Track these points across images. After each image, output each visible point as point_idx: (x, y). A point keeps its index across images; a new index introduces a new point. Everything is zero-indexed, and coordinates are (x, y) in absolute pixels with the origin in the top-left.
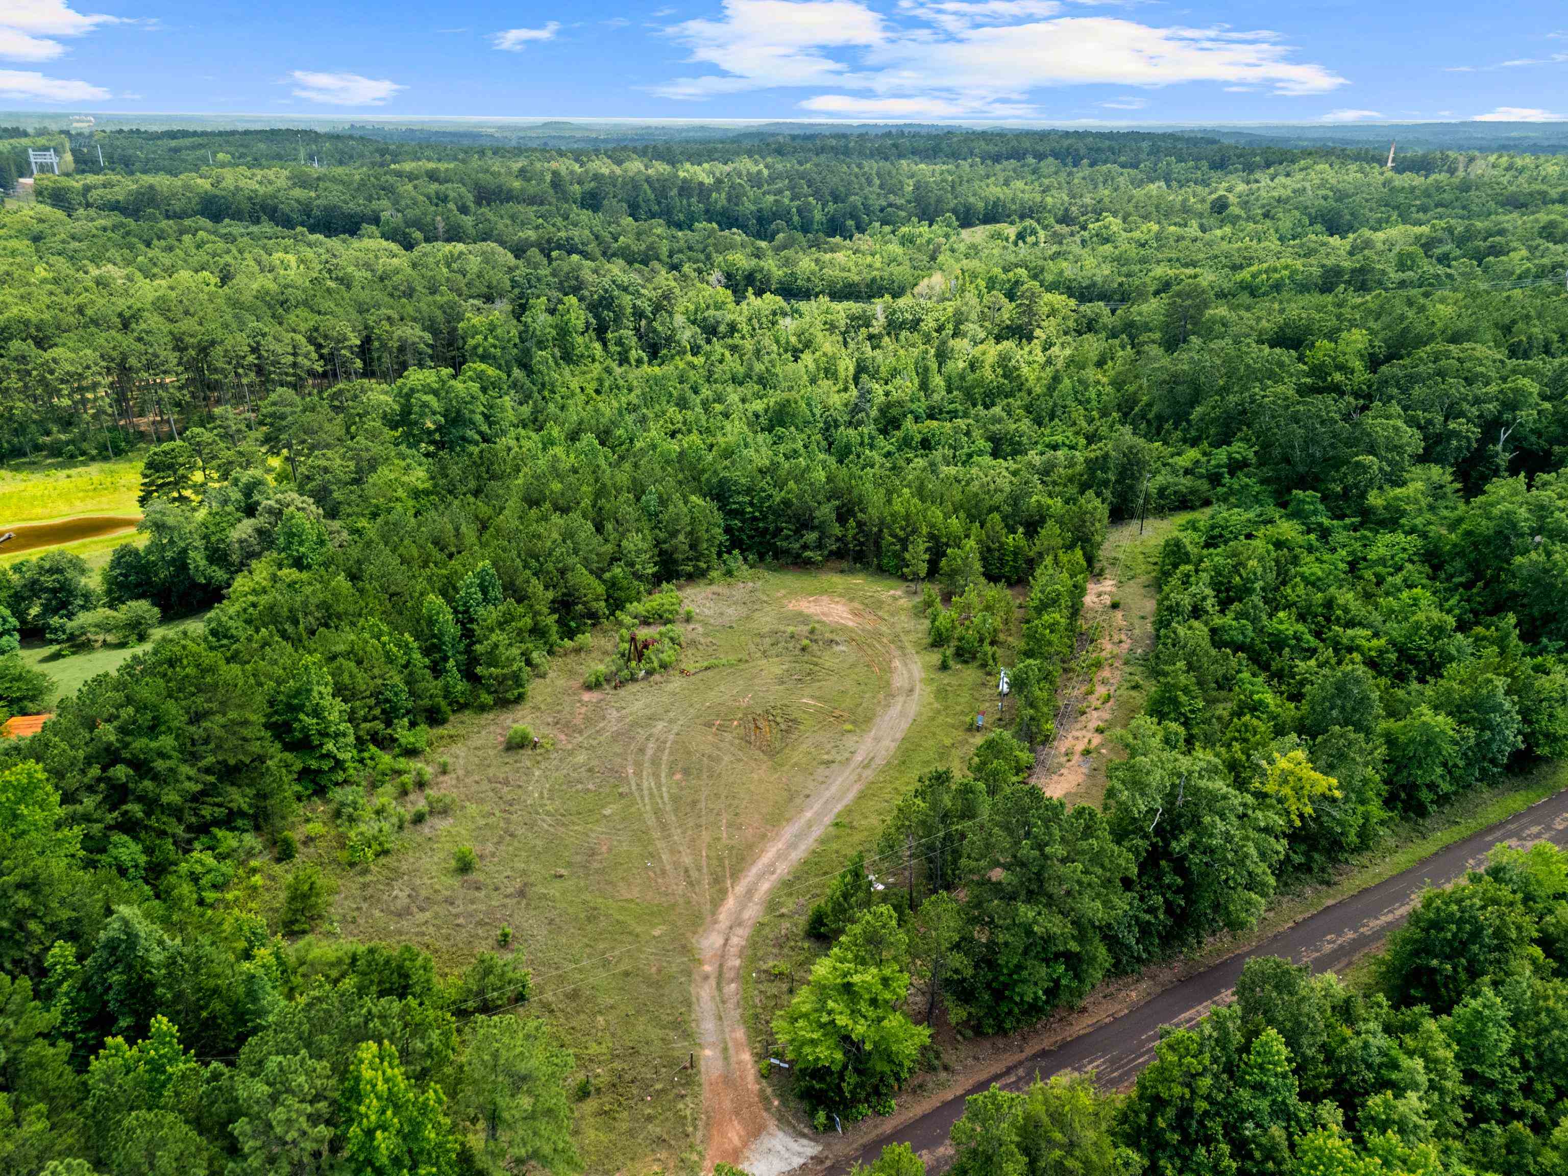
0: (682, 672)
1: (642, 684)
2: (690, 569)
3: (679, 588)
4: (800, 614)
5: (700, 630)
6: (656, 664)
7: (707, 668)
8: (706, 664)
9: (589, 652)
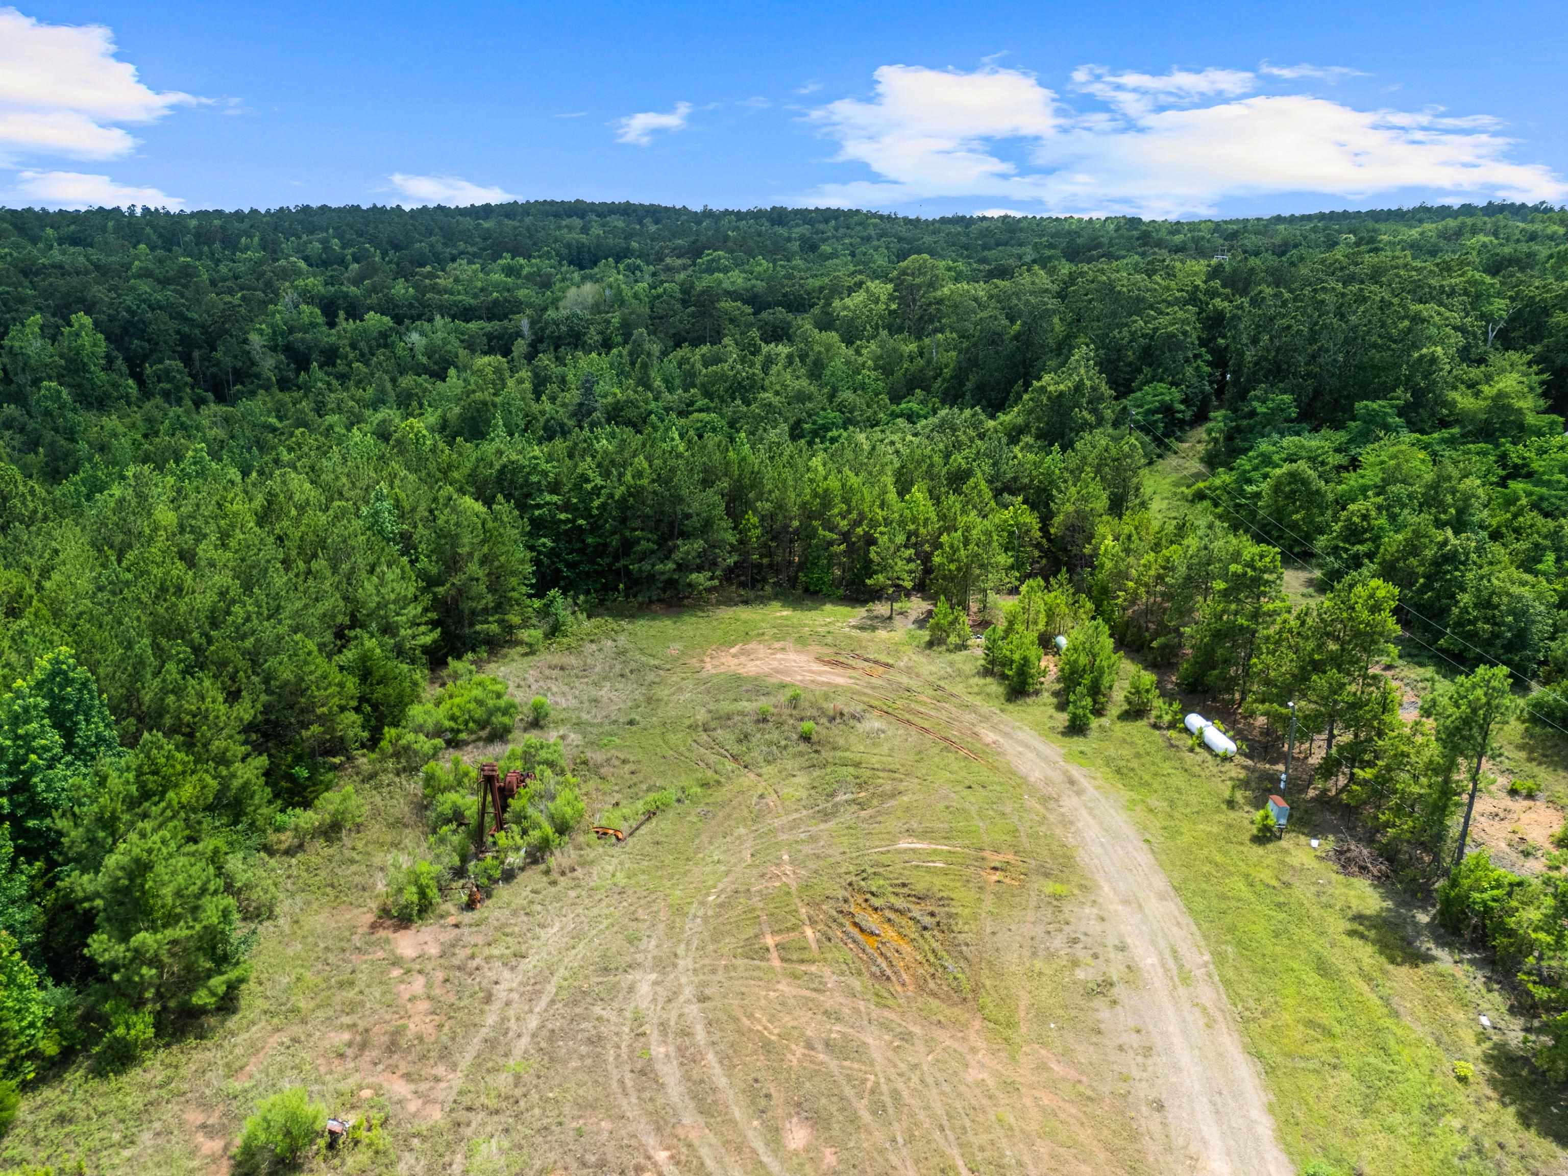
0: (602, 834)
2: (494, 628)
7: (650, 815)
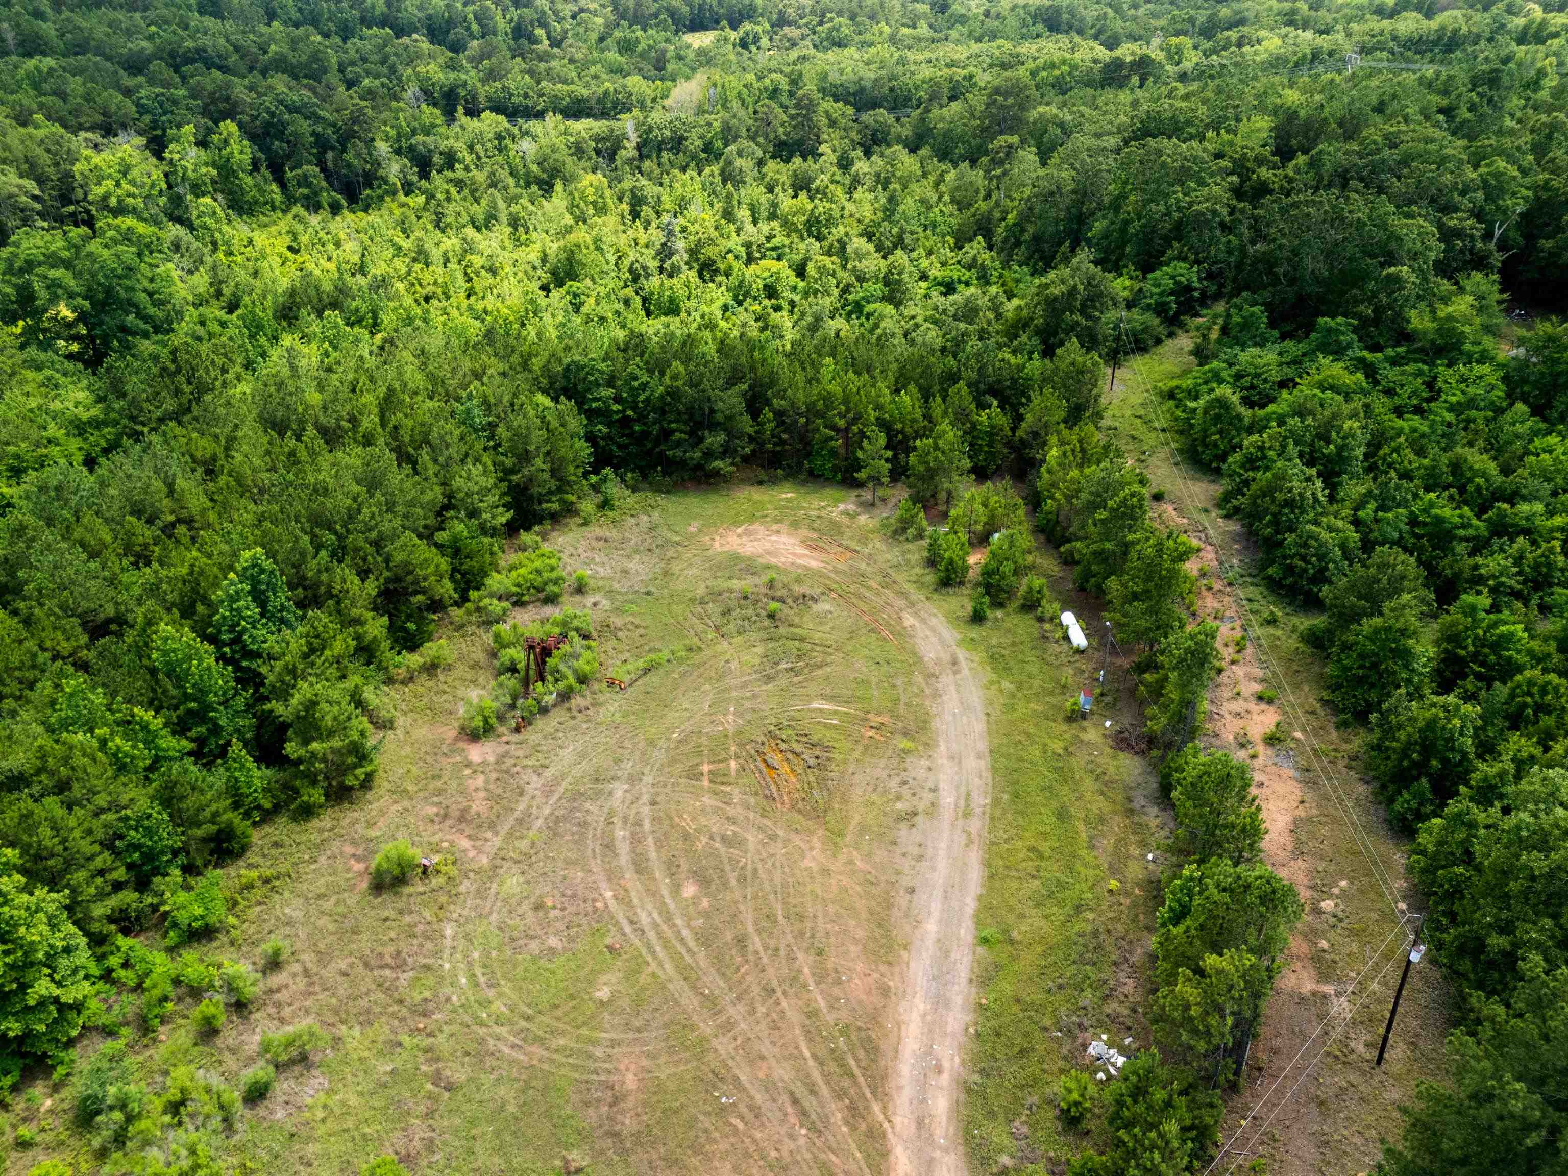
0: (611, 683)
1: (557, 716)
2: (555, 506)
3: (544, 536)
4: (735, 558)
5: (605, 603)
6: (572, 680)
7: (647, 671)
8: (641, 663)
9: (449, 667)
